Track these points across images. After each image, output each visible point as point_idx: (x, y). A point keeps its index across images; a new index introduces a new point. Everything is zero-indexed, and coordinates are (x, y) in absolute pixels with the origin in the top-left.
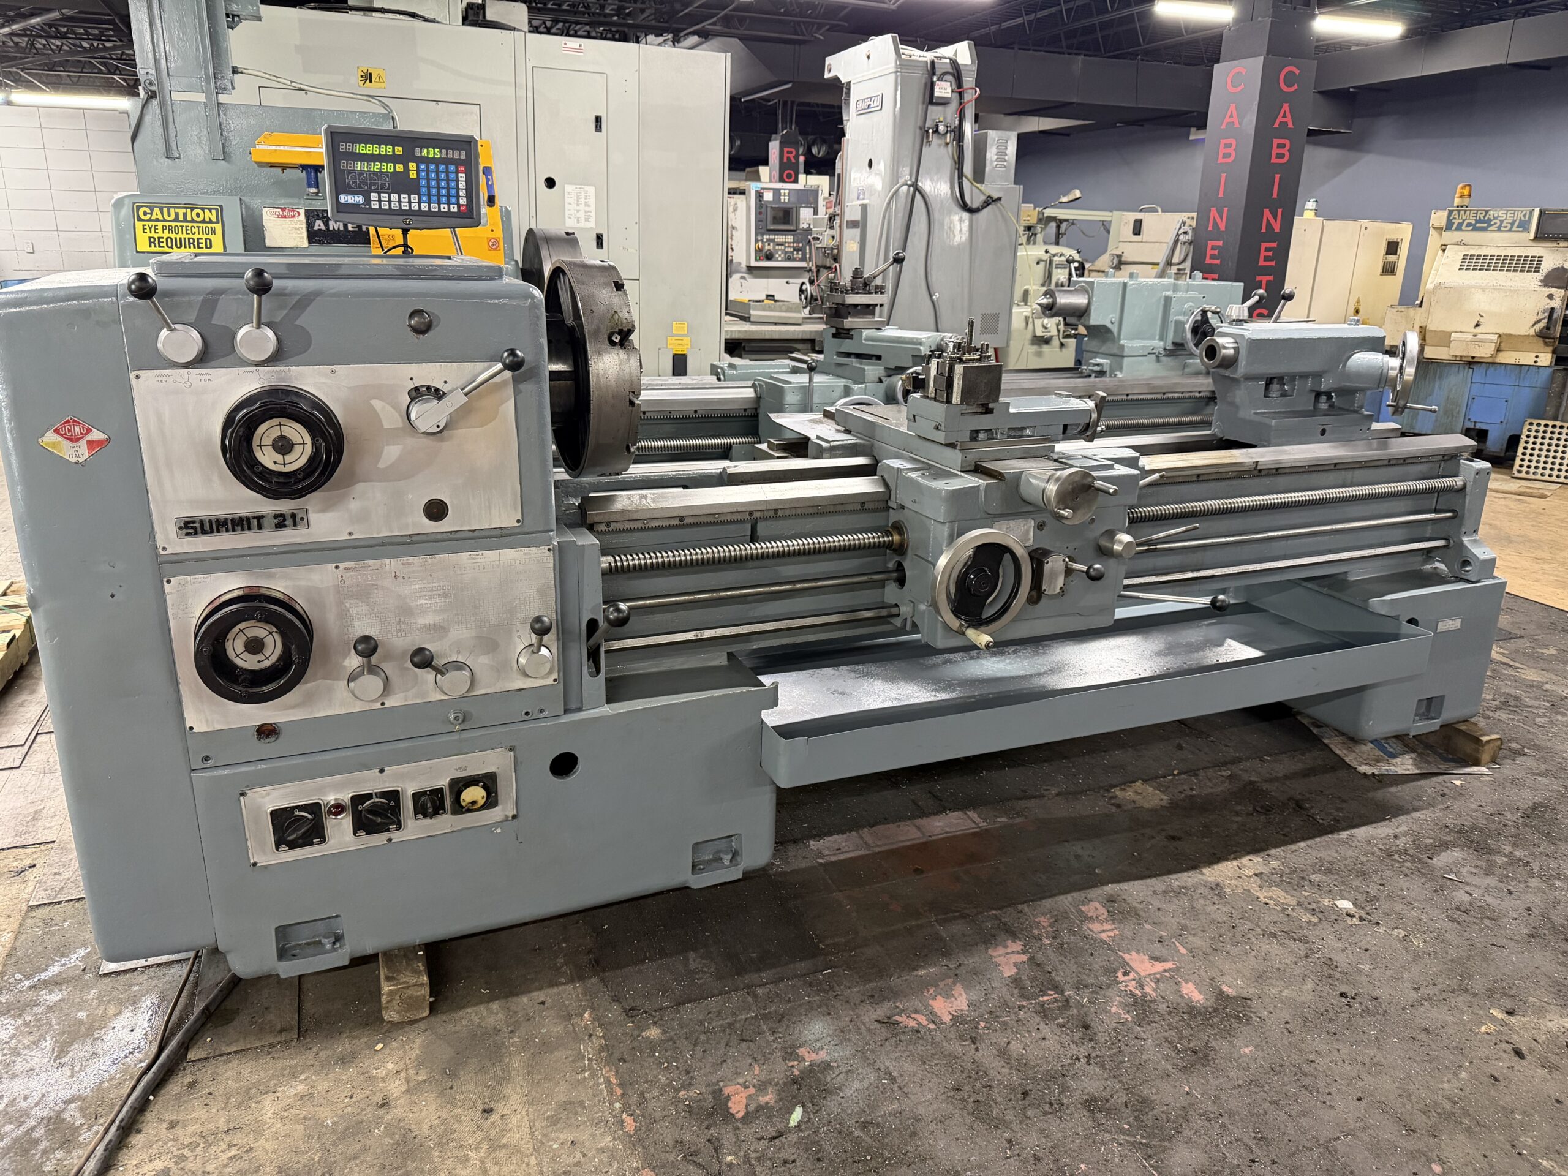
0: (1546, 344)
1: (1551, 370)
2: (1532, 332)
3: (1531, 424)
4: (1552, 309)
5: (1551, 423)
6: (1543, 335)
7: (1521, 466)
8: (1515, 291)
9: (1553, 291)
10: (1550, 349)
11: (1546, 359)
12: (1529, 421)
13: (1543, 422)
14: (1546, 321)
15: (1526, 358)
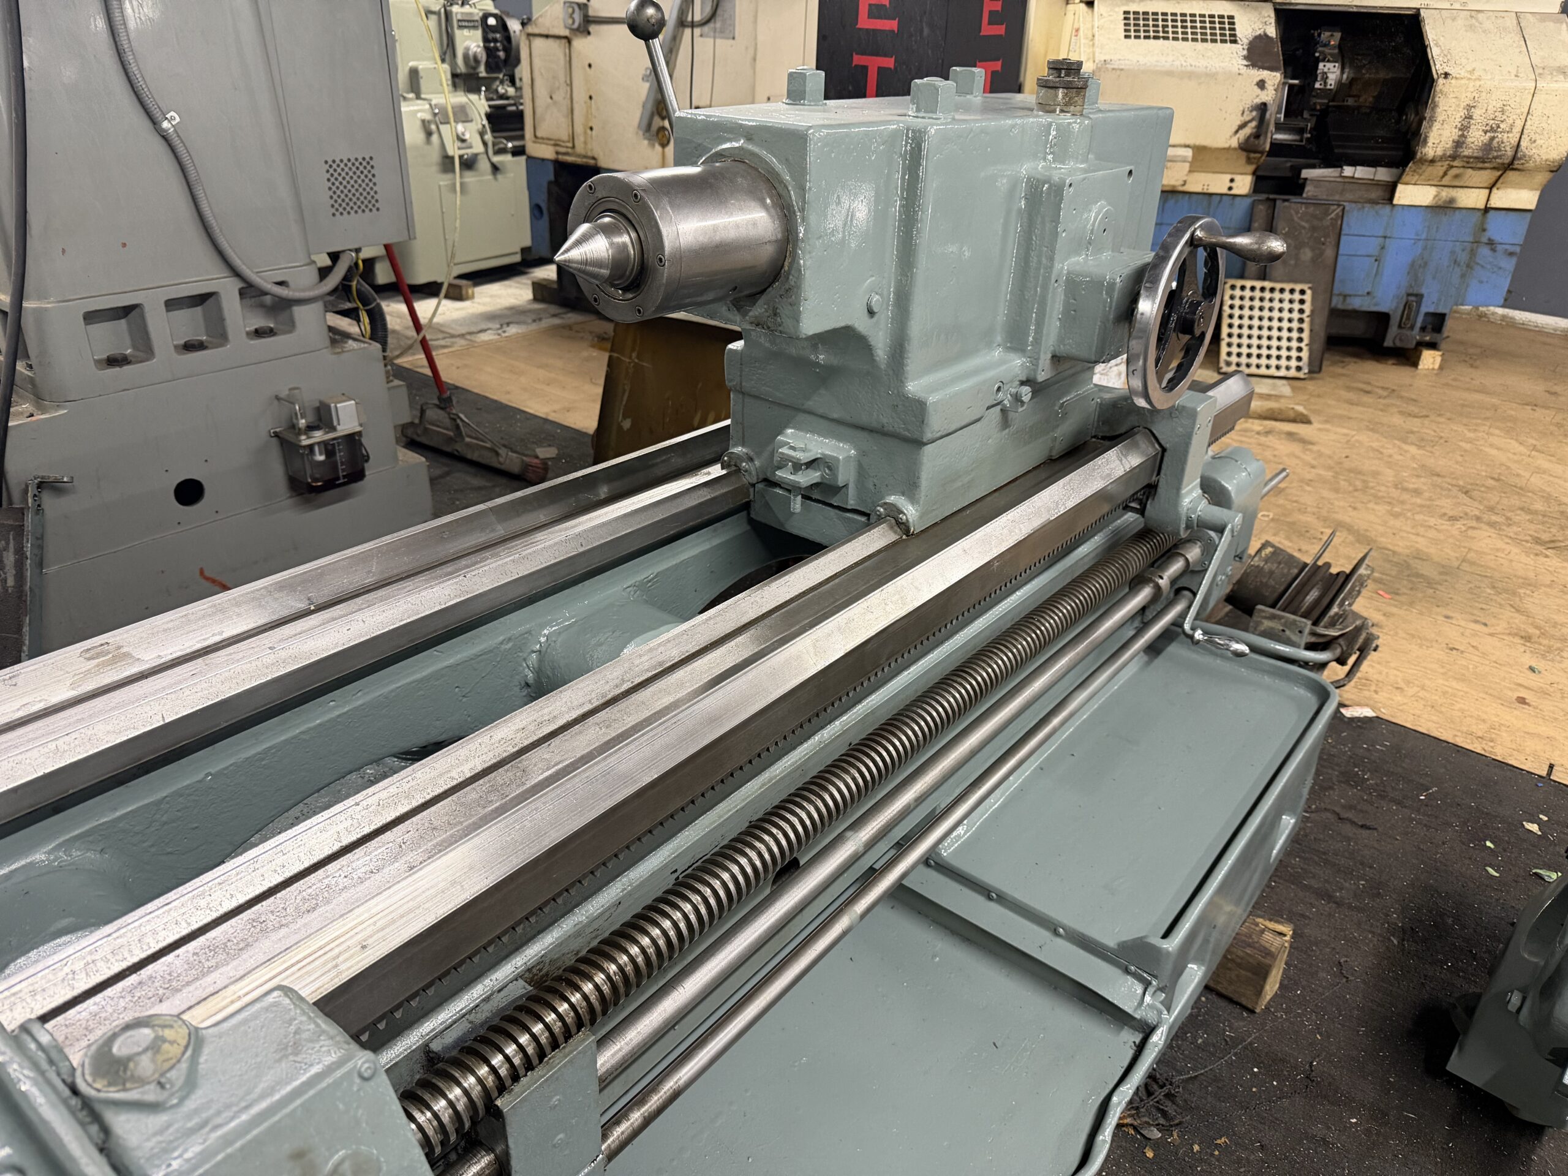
0: (1249, 161)
1: (1249, 201)
2: (1234, 143)
3: (1233, 287)
4: (1264, 105)
5: (1258, 284)
6: (1248, 148)
7: (1229, 354)
8: (1211, 76)
9: (1265, 74)
10: (1251, 168)
11: (1244, 184)
12: (1231, 282)
13: (1248, 284)
14: (1254, 124)
15: (1218, 183)
